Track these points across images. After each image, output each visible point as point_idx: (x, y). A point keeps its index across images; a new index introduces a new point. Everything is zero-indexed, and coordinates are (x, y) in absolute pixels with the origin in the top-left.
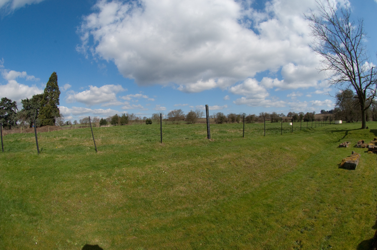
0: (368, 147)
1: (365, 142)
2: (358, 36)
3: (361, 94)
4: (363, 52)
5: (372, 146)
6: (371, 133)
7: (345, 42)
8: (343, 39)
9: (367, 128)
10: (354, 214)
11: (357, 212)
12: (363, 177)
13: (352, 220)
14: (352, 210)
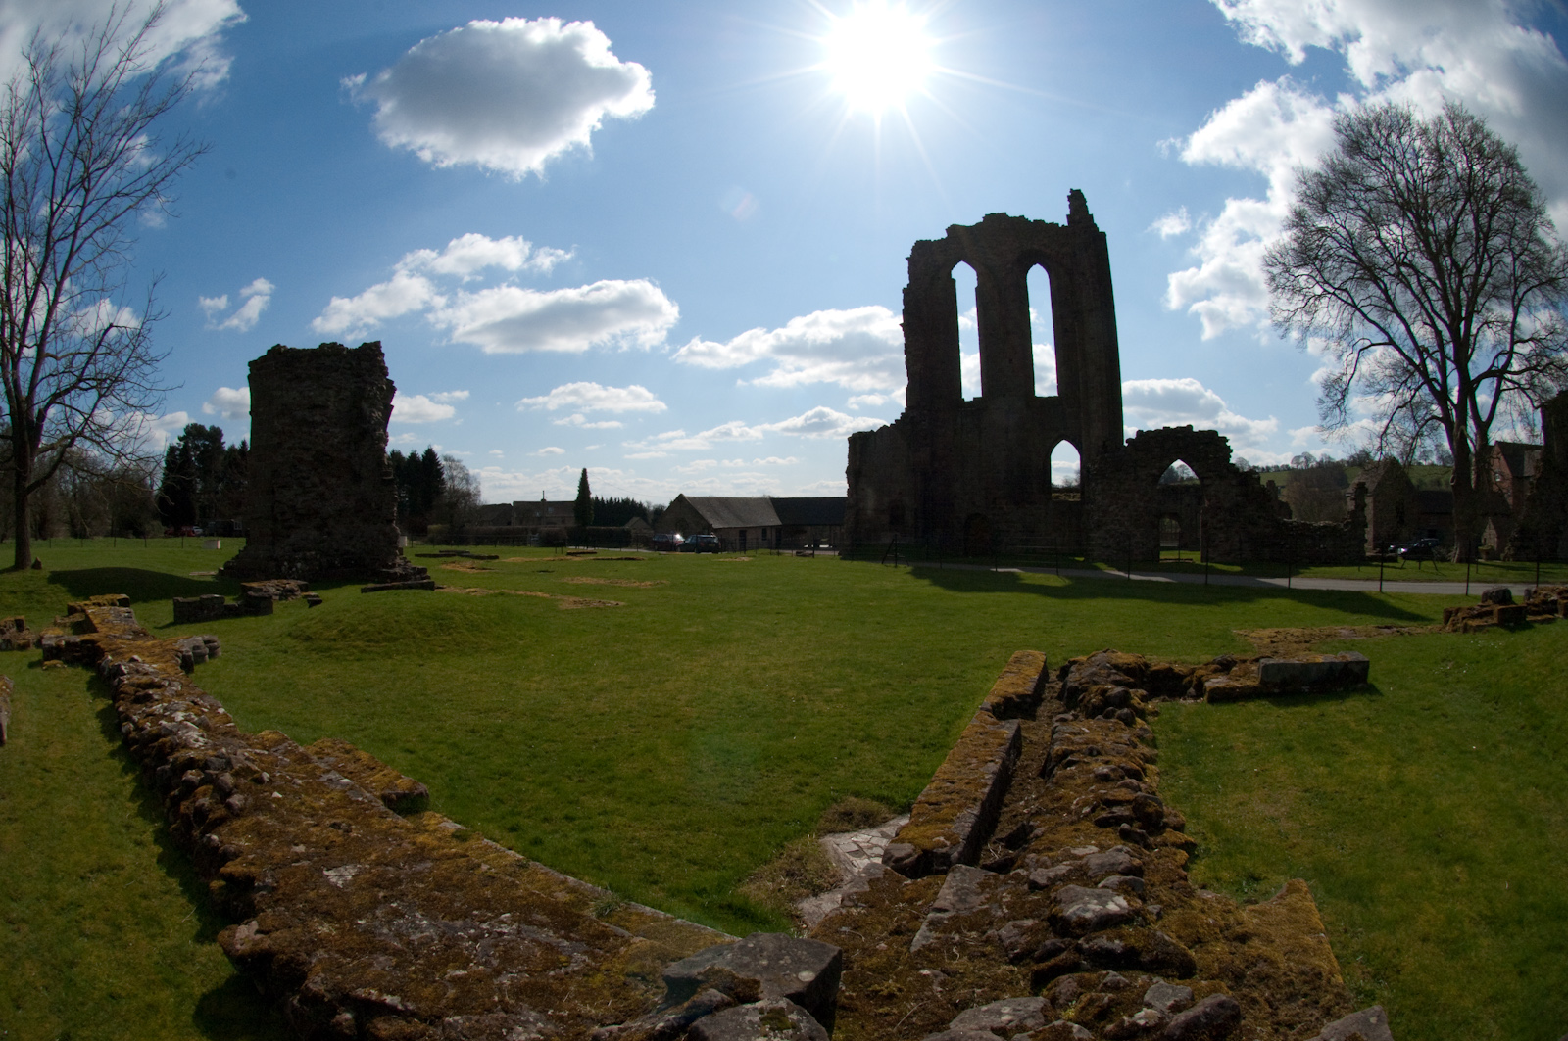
0: (39, 644)
1: (27, 625)
2: (127, 195)
3: (25, 423)
4: (107, 260)
5: (57, 637)
6: (52, 586)
7: (58, 199)
8: (60, 186)
9: (37, 565)
10: (77, 921)
11: (82, 910)
12: (45, 769)
13: (87, 946)
14: (62, 909)
